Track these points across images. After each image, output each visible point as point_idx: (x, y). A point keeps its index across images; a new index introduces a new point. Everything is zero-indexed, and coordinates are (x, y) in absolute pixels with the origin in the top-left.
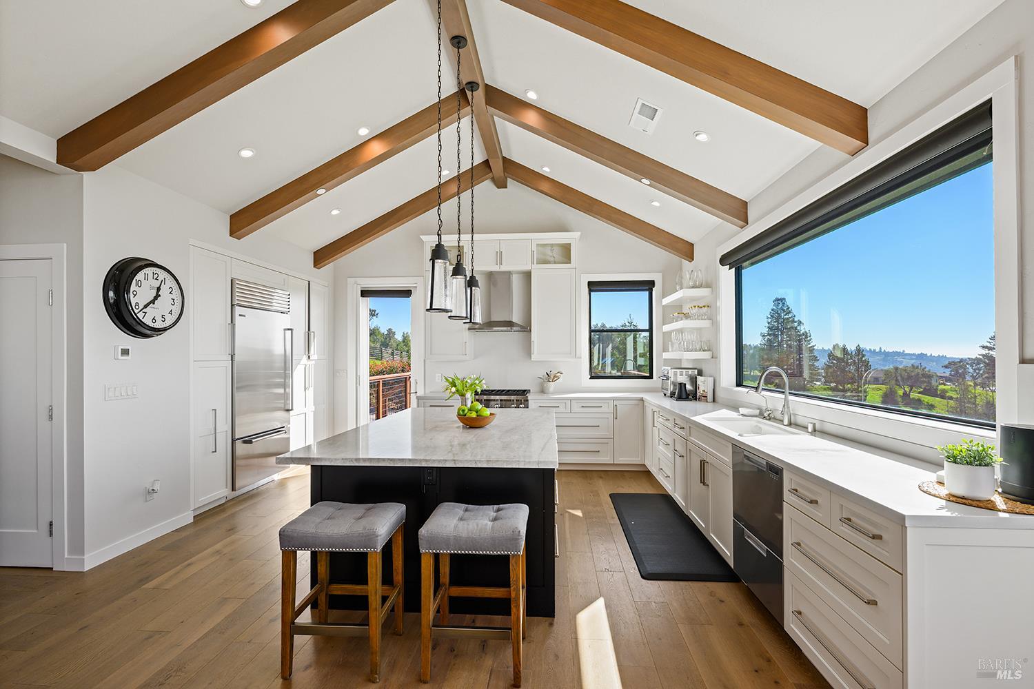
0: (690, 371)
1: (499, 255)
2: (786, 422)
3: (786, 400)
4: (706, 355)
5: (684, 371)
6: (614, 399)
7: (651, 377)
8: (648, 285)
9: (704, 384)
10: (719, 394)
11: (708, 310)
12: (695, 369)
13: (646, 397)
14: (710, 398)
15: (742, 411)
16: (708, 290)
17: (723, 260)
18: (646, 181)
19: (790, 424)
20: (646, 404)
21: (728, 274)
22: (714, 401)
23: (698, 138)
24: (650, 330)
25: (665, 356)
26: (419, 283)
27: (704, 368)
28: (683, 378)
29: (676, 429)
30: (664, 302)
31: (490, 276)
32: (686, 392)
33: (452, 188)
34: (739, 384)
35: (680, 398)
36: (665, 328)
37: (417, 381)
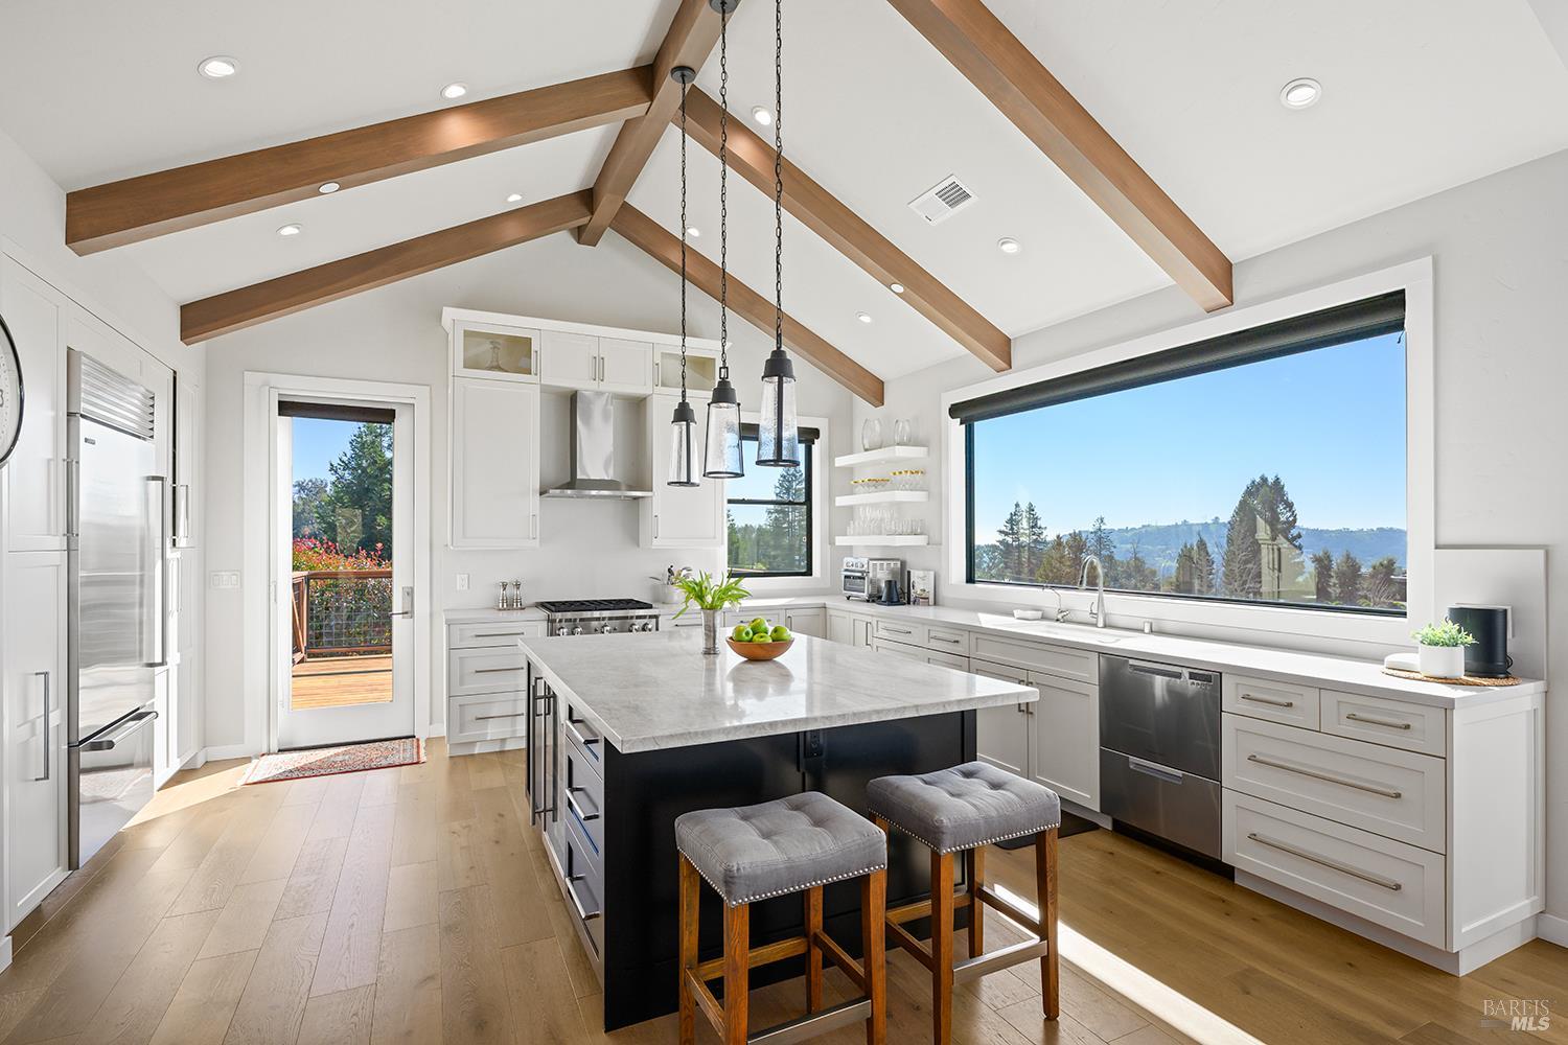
0: (892, 563)
1: (598, 363)
2: (1101, 624)
3: (1100, 600)
4: (920, 540)
5: (885, 563)
6: (787, 608)
7: (809, 573)
8: (808, 436)
9: (921, 583)
10: (944, 592)
11: (924, 476)
12: (898, 560)
13: (829, 602)
15: (1017, 613)
16: (925, 449)
17: (955, 410)
18: (899, 288)
19: (1105, 626)
20: (830, 612)
21: (957, 429)
22: (935, 604)
23: (1005, 247)
24: (808, 504)
25: (840, 541)
26: (420, 396)
27: (910, 558)
28: (882, 576)
29: (934, 644)
30: (840, 462)
31: (573, 398)
32: (897, 592)
33: (512, 229)
34: (970, 579)
35: (891, 602)
36: (841, 501)
37: (412, 589)
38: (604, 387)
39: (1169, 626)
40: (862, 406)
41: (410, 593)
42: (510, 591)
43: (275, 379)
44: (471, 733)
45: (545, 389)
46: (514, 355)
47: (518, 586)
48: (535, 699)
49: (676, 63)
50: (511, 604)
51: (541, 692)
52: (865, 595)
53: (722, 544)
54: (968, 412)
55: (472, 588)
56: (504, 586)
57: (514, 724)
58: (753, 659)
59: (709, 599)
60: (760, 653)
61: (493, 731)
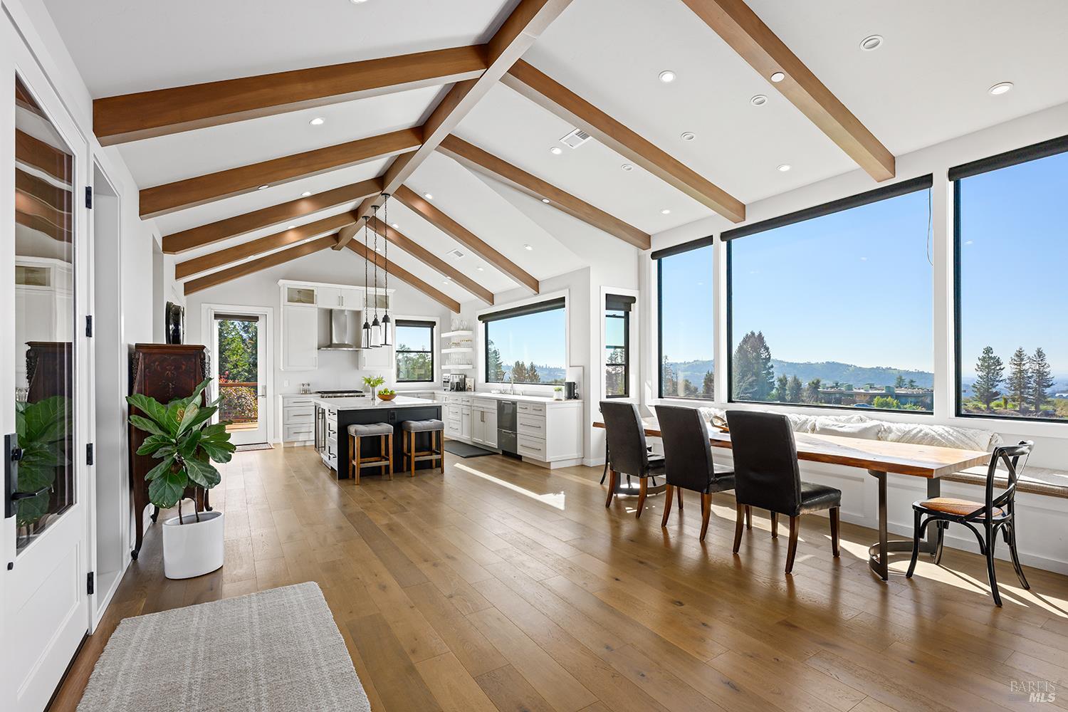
0: (461, 376)
1: (341, 299)
2: (512, 393)
3: (512, 387)
4: (470, 367)
5: (457, 376)
7: (432, 380)
8: (431, 324)
9: (469, 382)
10: (477, 386)
11: (471, 342)
12: (463, 374)
13: (435, 392)
14: (473, 389)
16: (471, 332)
17: (480, 318)
20: (436, 395)
21: (481, 325)
22: (474, 391)
24: (432, 351)
25: (443, 367)
26: (269, 312)
27: (468, 374)
28: (456, 380)
29: (464, 403)
30: (443, 335)
31: (331, 311)
32: (460, 387)
33: (306, 249)
34: (487, 381)
35: (457, 390)
36: (444, 351)
37: (266, 386)
38: (343, 308)
39: (527, 393)
40: (454, 313)
41: (265, 388)
42: (306, 387)
43: (213, 306)
44: (292, 438)
45: (319, 308)
46: (308, 297)
47: (309, 385)
48: (319, 413)
49: (364, 215)
50: (306, 392)
51: (320, 412)
52: (449, 388)
53: (392, 368)
54: (485, 318)
55: (291, 385)
56: (303, 385)
57: (309, 435)
58: (385, 400)
59: (372, 383)
60: (386, 398)
61: (302, 437)
